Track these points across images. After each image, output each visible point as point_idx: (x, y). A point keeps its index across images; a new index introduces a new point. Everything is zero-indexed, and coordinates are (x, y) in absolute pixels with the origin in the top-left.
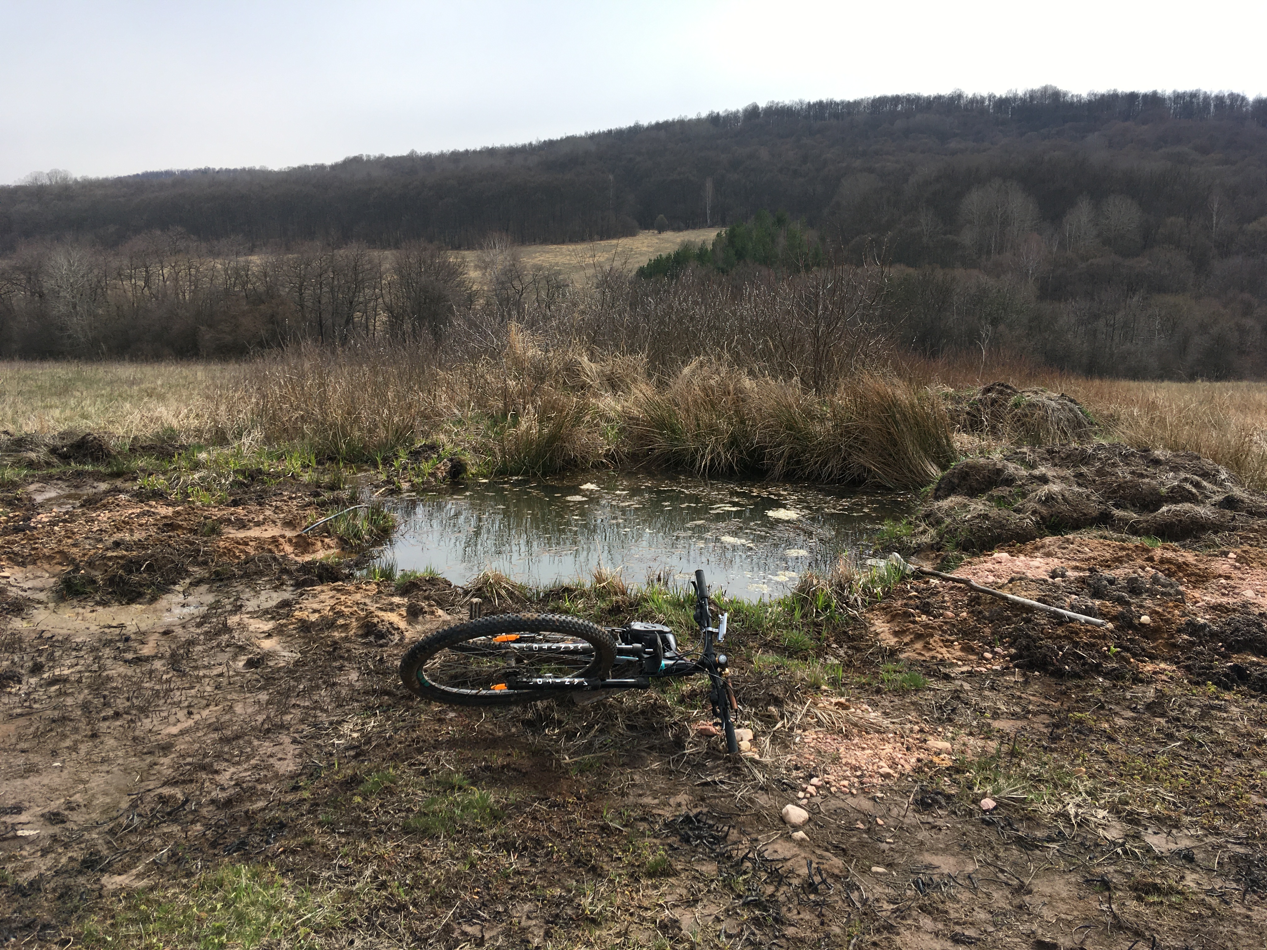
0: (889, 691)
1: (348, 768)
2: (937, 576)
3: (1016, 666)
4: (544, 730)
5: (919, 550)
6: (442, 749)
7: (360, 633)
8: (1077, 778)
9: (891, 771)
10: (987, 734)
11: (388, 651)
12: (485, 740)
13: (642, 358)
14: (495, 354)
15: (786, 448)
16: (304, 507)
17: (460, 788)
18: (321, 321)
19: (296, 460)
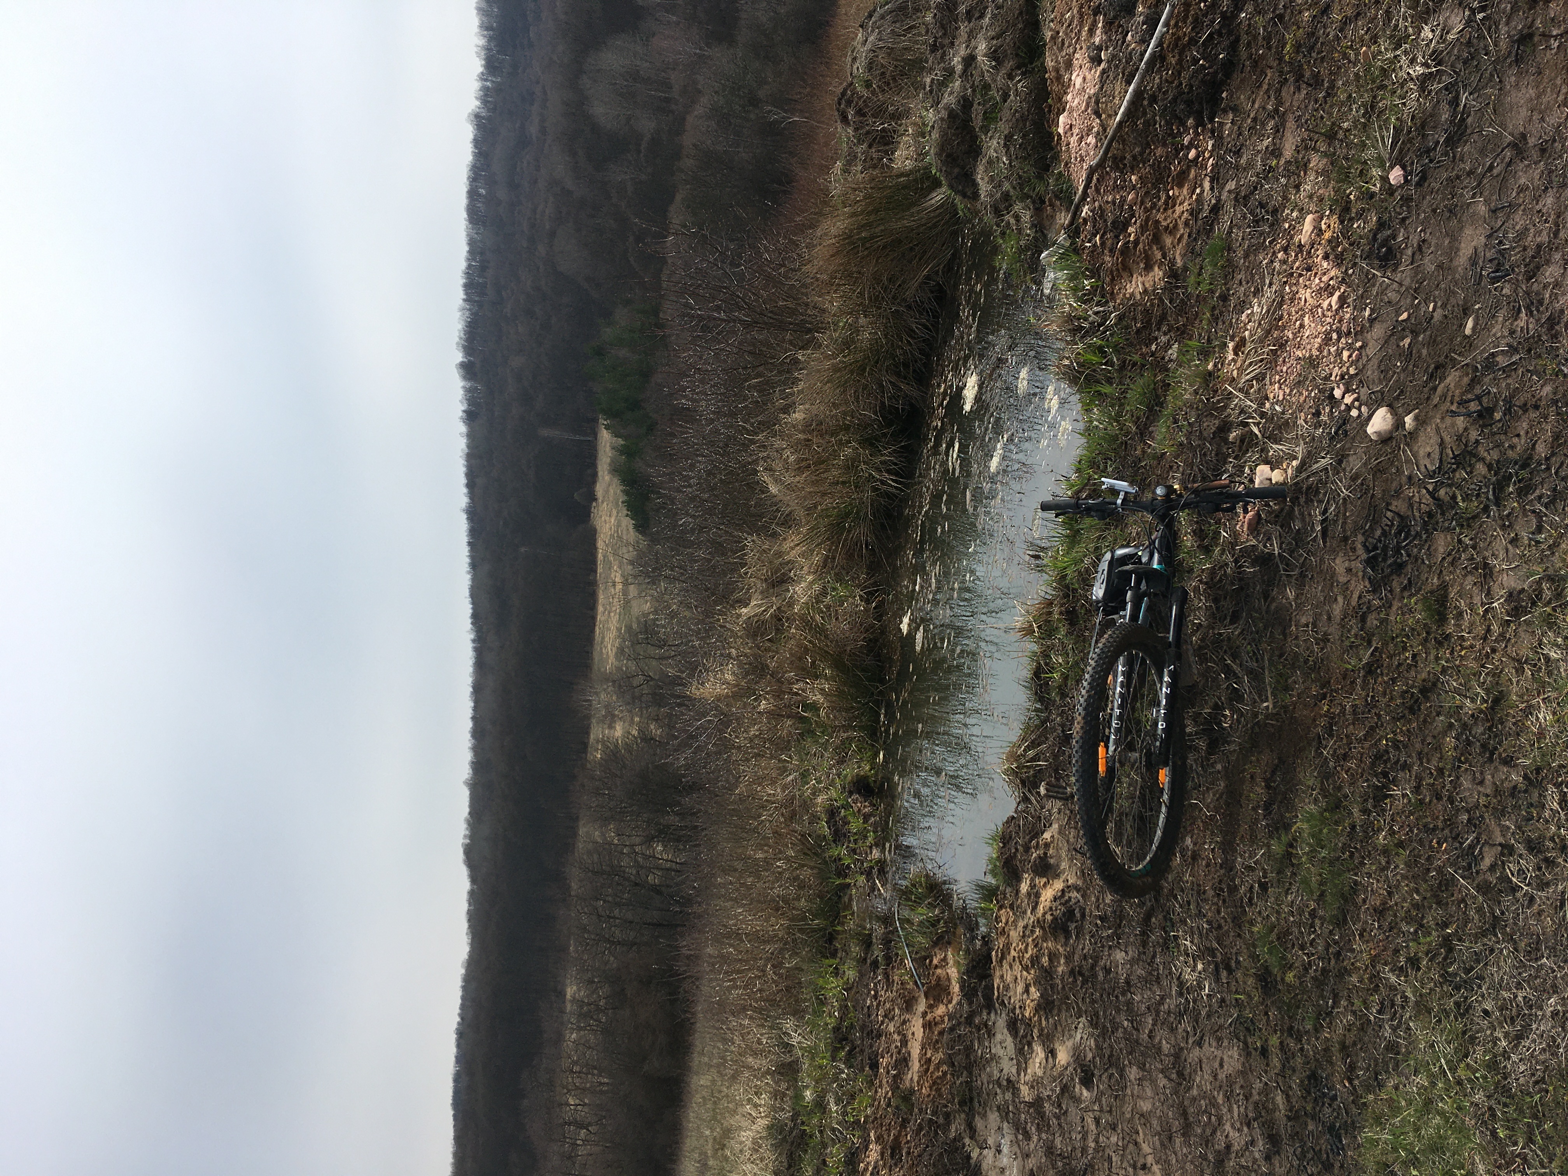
0: (1225, 284)
1: (1245, 983)
2: (1078, 209)
3: (1211, 120)
4: (1224, 729)
5: (1041, 227)
6: (1234, 861)
7: (1063, 940)
8: (1374, 58)
9: (1337, 294)
10: (1300, 166)
11: (1090, 906)
12: (1228, 804)
13: (751, 541)
14: (725, 721)
15: (886, 379)
16: (889, 983)
17: (1291, 845)
18: (653, 925)
19: (827, 983)
